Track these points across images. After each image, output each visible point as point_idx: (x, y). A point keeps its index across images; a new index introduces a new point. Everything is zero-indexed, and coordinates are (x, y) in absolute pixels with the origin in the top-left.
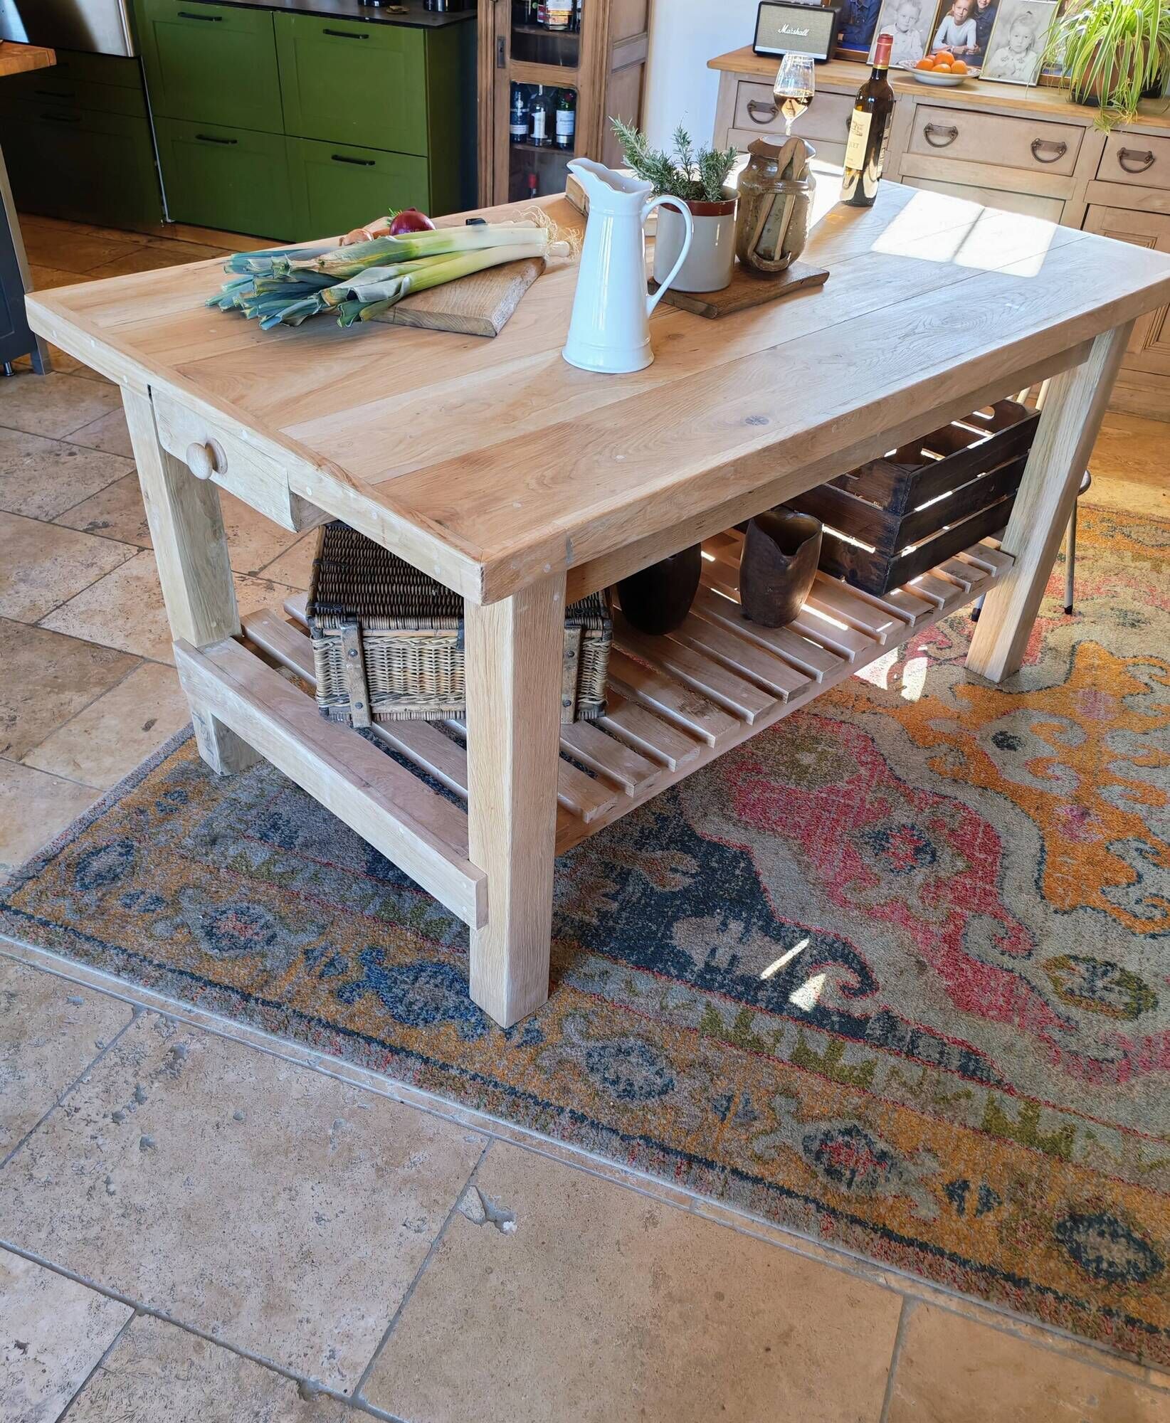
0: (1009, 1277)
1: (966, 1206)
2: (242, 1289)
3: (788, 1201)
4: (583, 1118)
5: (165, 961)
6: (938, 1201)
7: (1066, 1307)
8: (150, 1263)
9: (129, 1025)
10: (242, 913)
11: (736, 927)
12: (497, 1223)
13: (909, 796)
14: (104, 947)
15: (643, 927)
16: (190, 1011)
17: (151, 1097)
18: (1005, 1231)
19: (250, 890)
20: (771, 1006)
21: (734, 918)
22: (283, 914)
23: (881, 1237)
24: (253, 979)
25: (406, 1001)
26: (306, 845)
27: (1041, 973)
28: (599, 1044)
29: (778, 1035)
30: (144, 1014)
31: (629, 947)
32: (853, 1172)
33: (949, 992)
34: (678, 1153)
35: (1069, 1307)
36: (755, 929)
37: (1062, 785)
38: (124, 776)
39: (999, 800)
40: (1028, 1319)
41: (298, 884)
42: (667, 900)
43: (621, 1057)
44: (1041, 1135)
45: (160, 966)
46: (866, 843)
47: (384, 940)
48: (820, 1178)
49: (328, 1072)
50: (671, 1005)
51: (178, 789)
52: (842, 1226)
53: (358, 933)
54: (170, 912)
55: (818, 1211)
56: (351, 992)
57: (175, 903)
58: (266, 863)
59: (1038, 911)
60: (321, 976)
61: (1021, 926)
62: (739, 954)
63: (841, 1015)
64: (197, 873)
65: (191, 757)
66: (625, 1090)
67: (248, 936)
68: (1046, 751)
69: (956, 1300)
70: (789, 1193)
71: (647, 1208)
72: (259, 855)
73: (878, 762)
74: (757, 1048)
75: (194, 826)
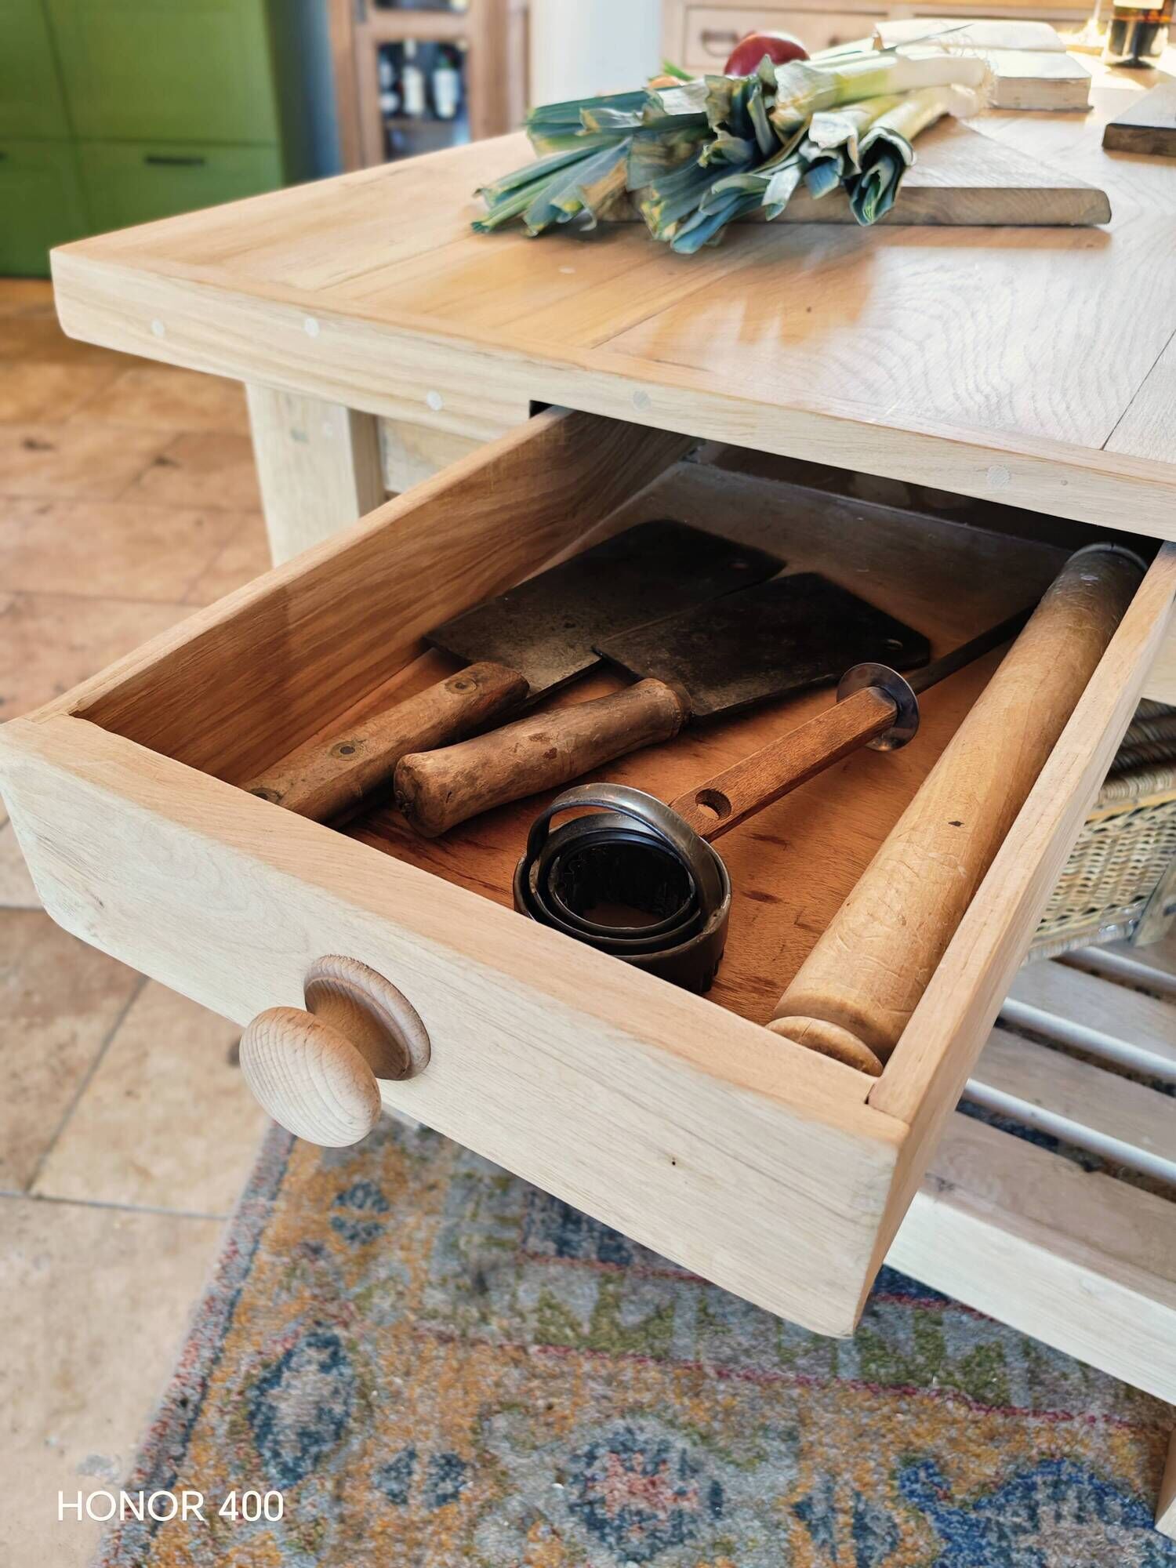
10: (627, 1449)
19: (609, 1383)
22: (701, 1427)
47: (918, 1435)
51: (357, 1179)
53: (863, 1432)
54: (488, 1489)
57: (487, 1460)
58: (601, 1308)
64: (491, 1372)
67: (670, 1506)
72: (578, 1292)
75: (426, 1257)
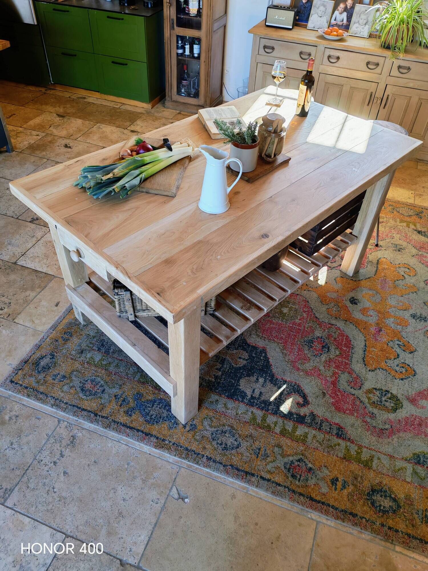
0: (351, 514)
1: (338, 487)
2: (100, 527)
3: (279, 488)
4: (211, 458)
5: (68, 401)
6: (329, 486)
7: (369, 524)
8: (69, 518)
9: (57, 427)
10: (93, 381)
11: (261, 380)
12: (183, 499)
13: (320, 325)
14: (47, 396)
15: (230, 382)
16: (77, 421)
17: (66, 455)
18: (350, 496)
19: (95, 371)
20: (273, 412)
21: (261, 377)
22: (107, 381)
23: (309, 500)
24: (98, 407)
25: (150, 414)
26: (114, 352)
27: (364, 395)
28: (216, 429)
29: (276, 423)
30: (62, 422)
31: (225, 390)
32: (300, 476)
33: (333, 404)
34: (242, 471)
35: (370, 524)
36: (268, 381)
37: (372, 319)
38: (50, 326)
39: (351, 325)
40: (356, 529)
41: (112, 368)
42: (238, 370)
43: (223, 434)
44: (363, 459)
45: (66, 403)
46: (306, 345)
47: (141, 390)
48: (290, 478)
49: (125, 443)
50: (240, 413)
51: (69, 331)
52: (296, 497)
53: (133, 388)
54: (68, 381)
55: (289, 491)
56: (131, 412)
57: (70, 377)
58: (100, 360)
59: (364, 371)
60: (121, 406)
61: (358, 377)
62: (263, 392)
63: (297, 414)
64: (77, 365)
65: (73, 317)
66: (224, 447)
67: (95, 390)
68: (368, 304)
69: (333, 522)
70: (279, 485)
71: (232, 492)
72: (98, 357)
73: (310, 311)
74: (268, 429)
75: (75, 346)
